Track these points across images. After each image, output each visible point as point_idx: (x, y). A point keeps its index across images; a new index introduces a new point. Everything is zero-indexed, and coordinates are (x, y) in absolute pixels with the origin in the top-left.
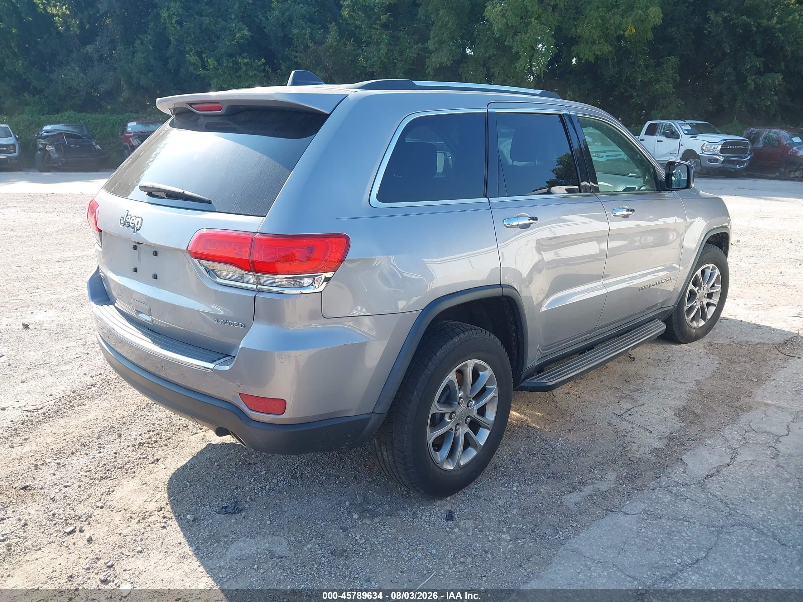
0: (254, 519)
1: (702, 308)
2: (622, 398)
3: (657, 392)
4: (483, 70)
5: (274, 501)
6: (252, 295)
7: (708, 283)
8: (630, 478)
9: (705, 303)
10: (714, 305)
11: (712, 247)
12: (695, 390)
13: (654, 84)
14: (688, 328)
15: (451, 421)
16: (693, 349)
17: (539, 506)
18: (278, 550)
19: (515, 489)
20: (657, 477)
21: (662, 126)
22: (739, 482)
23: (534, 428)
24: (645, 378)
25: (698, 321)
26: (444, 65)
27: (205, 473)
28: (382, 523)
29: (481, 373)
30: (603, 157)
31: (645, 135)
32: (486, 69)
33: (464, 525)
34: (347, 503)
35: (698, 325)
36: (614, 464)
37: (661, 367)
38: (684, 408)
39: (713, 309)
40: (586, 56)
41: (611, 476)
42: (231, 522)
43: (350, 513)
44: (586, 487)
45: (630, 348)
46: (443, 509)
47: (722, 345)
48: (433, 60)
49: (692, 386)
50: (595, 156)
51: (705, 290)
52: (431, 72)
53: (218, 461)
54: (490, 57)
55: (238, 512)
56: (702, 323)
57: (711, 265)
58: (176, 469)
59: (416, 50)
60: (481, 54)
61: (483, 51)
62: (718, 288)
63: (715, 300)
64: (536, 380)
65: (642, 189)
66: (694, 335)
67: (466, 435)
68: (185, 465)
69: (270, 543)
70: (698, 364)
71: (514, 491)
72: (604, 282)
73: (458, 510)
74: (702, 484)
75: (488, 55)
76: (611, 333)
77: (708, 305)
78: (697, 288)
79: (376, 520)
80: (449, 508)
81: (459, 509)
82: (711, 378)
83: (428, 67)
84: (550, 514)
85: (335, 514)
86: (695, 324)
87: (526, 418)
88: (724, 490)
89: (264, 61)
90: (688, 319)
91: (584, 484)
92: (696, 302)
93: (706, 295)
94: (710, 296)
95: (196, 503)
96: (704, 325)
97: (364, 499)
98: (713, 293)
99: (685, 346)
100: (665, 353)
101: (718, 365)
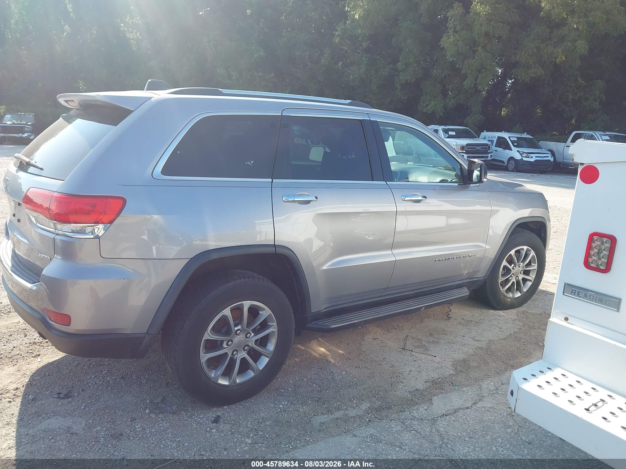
0: (75, 404)
1: (518, 282)
2: (418, 347)
3: (450, 345)
4: (439, 86)
5: (98, 393)
6: (52, 236)
7: (523, 261)
8: (379, 409)
9: (520, 278)
10: (531, 281)
11: (527, 232)
12: (484, 347)
13: (583, 102)
14: (502, 297)
15: (227, 348)
16: (506, 315)
17: (291, 421)
18: (75, 428)
19: (281, 406)
20: (401, 411)
21: (586, 135)
22: (467, 423)
23: (330, 362)
24: (448, 334)
25: (513, 293)
26: (408, 82)
27: (65, 368)
28: (163, 419)
29: (260, 312)
30: (532, 157)
31: (571, 142)
32: (442, 86)
33: (222, 428)
34: (148, 401)
35: (513, 296)
36: (374, 397)
37: (468, 327)
38: (464, 360)
39: (529, 284)
40: (523, 78)
41: (365, 406)
42: (58, 404)
43: (145, 409)
44: (339, 411)
45: (423, 307)
46: (215, 414)
47: (533, 314)
48: (401, 77)
49: (484, 344)
50: (526, 157)
51: (521, 267)
52: (399, 87)
53: (80, 360)
54: (445, 77)
55: (67, 398)
56: (518, 295)
57: (525, 248)
58: (47, 363)
59: (388, 70)
60: (438, 74)
61: (440, 72)
62: (535, 266)
63: (532, 277)
64: (322, 323)
65: (453, 181)
66: (509, 304)
67: (243, 360)
68: (55, 361)
69: (74, 422)
70: (500, 327)
71: (280, 408)
72: (394, 251)
73: (226, 416)
74: (434, 421)
75: (443, 75)
76: (408, 294)
77: (524, 280)
78: (513, 265)
79: (161, 416)
80: (219, 414)
81: (228, 416)
82: (504, 339)
83: (397, 83)
84: (295, 428)
85: (135, 407)
86: (510, 295)
87: (329, 353)
88: (449, 427)
89: (273, 75)
90: (503, 290)
91: (338, 409)
92: (511, 276)
93: (522, 272)
94: (527, 273)
95: (43, 388)
96: (520, 296)
97: (163, 400)
98: (530, 270)
99: (501, 313)
100: (480, 316)
101: (517, 330)
